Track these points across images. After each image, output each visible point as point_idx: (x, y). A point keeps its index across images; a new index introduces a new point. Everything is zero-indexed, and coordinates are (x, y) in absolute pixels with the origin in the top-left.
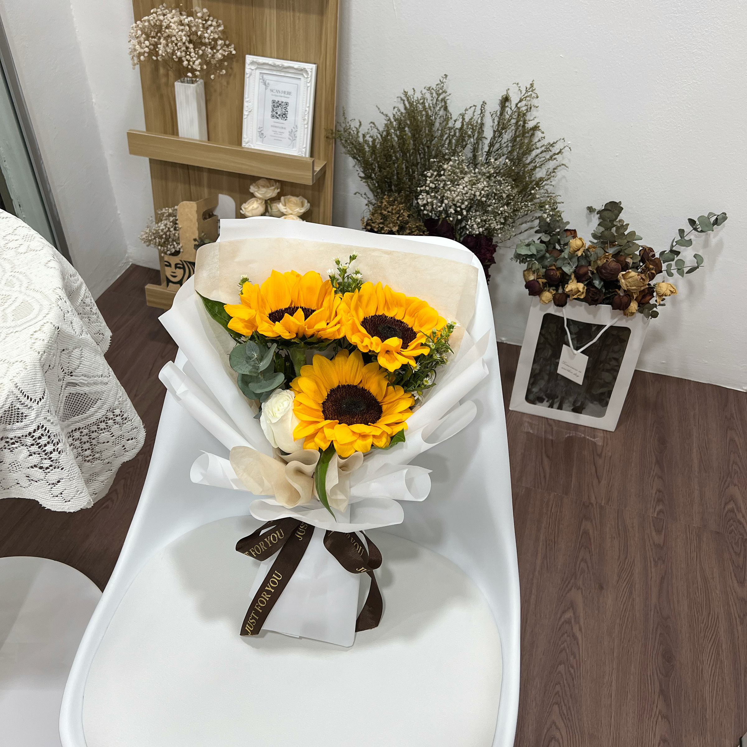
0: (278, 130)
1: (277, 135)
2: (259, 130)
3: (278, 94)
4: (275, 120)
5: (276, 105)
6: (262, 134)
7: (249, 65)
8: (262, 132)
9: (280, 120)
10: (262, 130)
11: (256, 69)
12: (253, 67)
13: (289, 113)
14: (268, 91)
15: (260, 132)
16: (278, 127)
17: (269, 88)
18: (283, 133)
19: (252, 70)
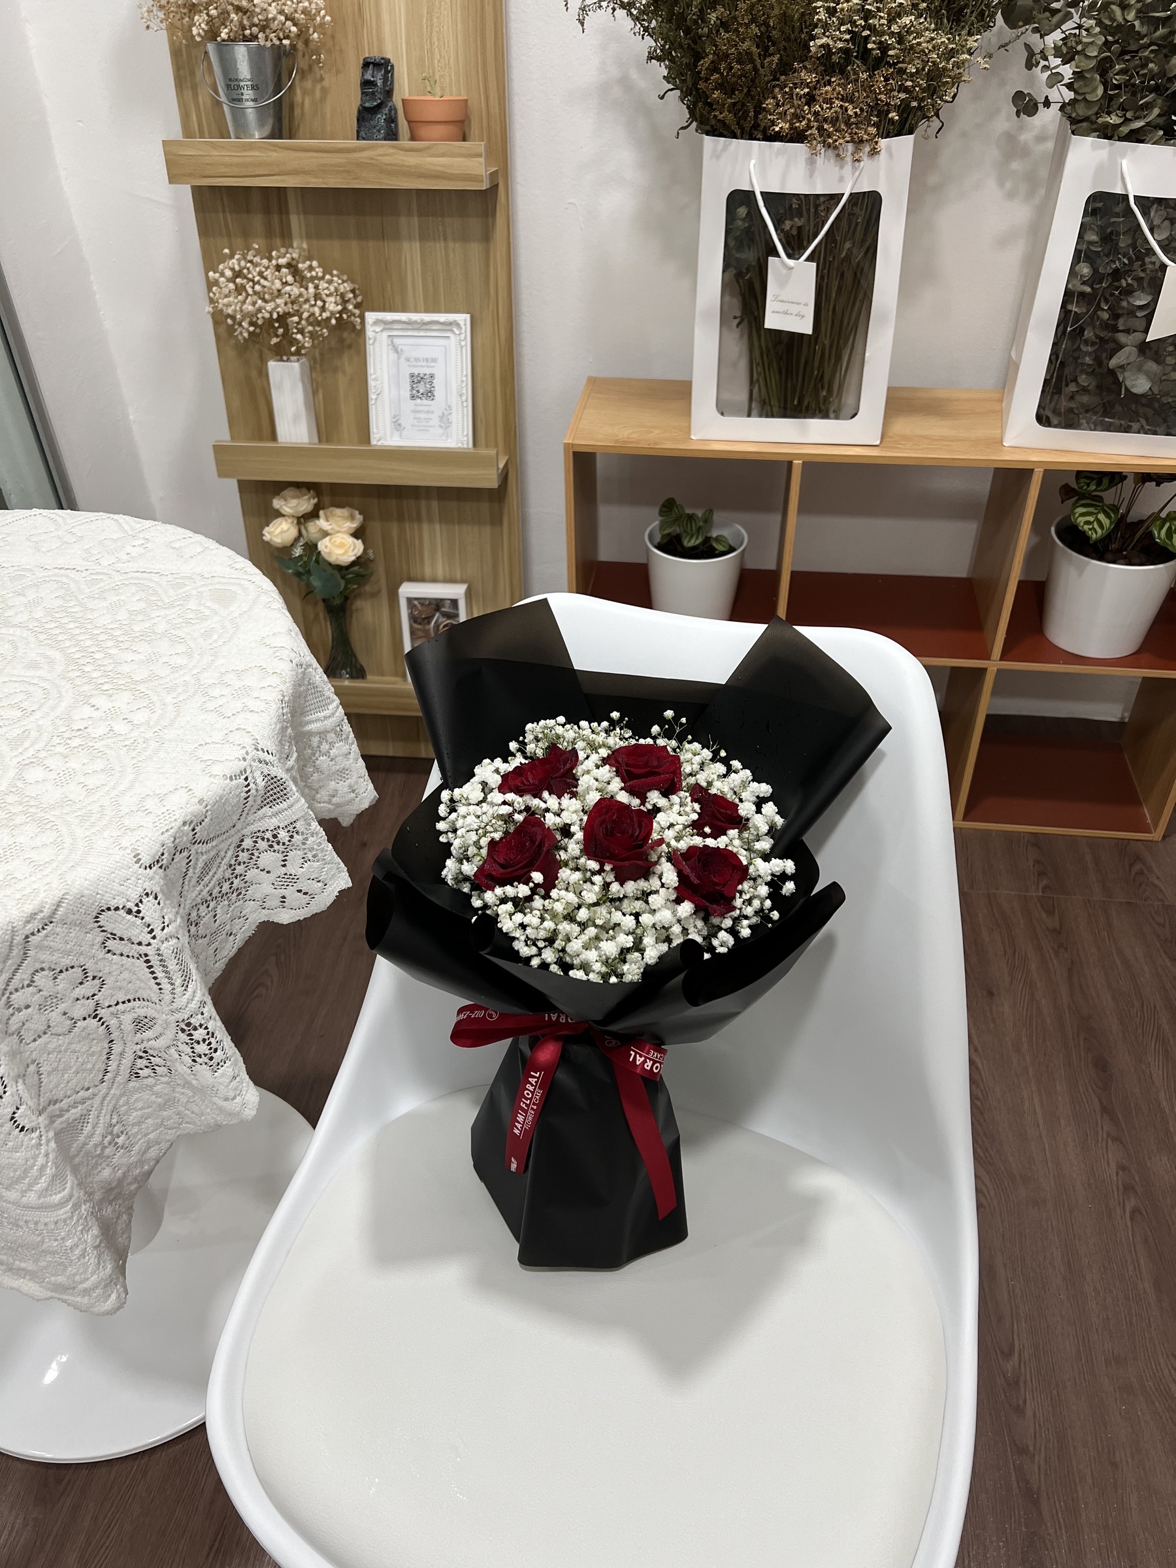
0: (422, 416)
1: (421, 424)
2: (394, 420)
3: (419, 364)
4: (419, 401)
5: (416, 379)
6: (399, 425)
7: (372, 325)
8: (399, 422)
9: (425, 402)
10: (398, 420)
11: (382, 331)
12: (378, 329)
13: (436, 388)
14: (402, 360)
15: (396, 422)
16: (422, 412)
17: (403, 357)
18: (430, 419)
19: (377, 332)
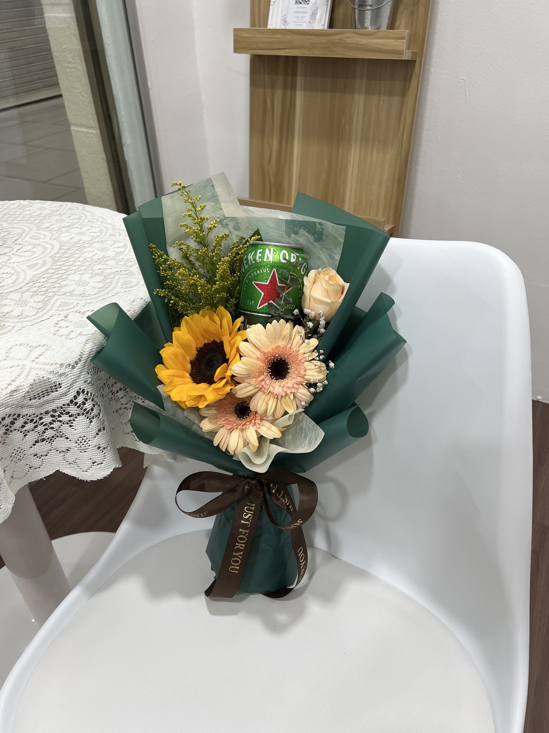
0: (300, 15)
1: (299, 21)
2: (283, 18)
4: (299, 5)
6: (286, 21)
8: (286, 20)
9: (303, 5)
10: (286, 18)
15: (283, 20)
16: (301, 12)
18: (304, 17)
